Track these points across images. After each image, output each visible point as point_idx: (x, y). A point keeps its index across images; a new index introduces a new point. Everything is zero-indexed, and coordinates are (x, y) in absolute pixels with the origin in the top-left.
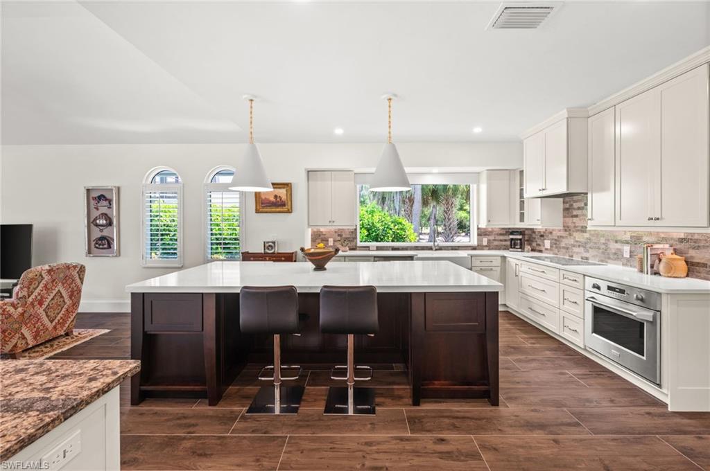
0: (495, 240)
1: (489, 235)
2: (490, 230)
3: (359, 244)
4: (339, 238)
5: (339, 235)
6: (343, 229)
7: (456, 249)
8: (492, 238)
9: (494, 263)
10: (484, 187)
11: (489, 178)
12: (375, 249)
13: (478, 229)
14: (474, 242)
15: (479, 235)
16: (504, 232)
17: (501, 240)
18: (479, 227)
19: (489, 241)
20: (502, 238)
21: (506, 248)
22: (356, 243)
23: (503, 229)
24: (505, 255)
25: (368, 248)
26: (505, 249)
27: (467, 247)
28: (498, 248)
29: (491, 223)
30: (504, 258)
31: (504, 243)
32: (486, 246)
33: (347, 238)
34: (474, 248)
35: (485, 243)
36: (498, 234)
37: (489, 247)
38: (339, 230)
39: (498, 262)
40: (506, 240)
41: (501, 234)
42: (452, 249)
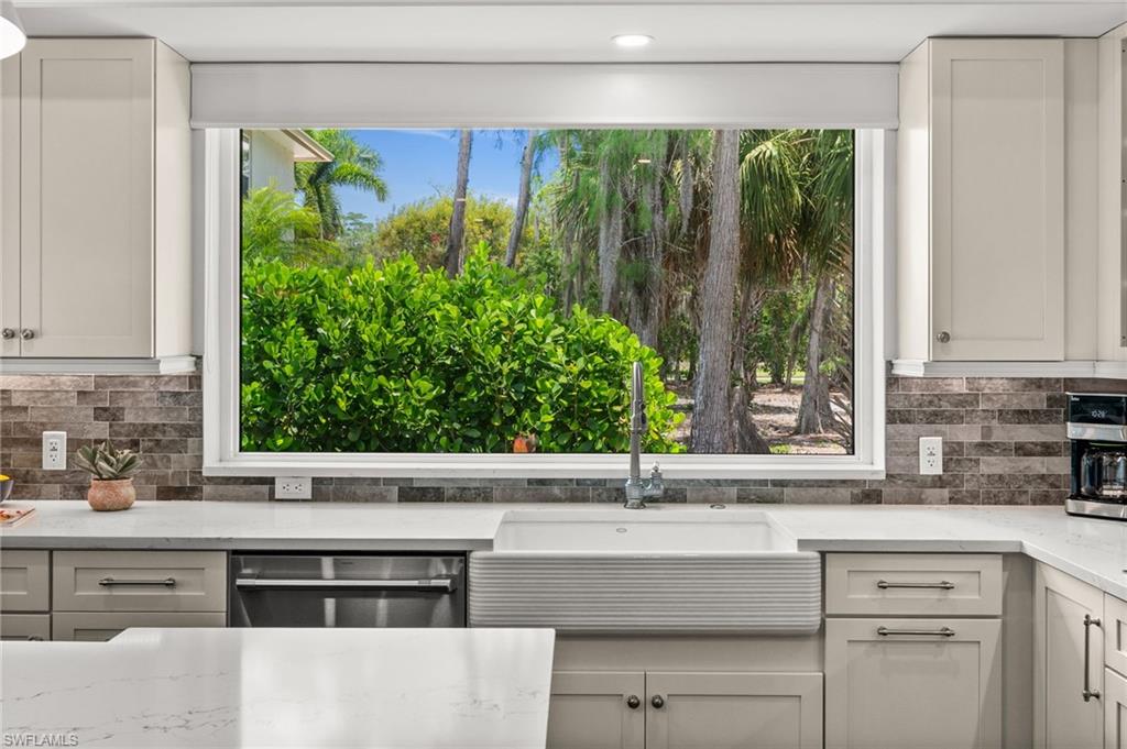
0: (986, 447)
1: (951, 419)
2: (959, 387)
3: (212, 464)
4: (101, 429)
5: (101, 413)
6: (124, 380)
7: (763, 500)
8: (968, 434)
9: (966, 598)
10: (918, 142)
11: (946, 87)
12: (307, 493)
13: (892, 381)
14: (870, 460)
15: (893, 417)
16: (1039, 400)
17: (1022, 450)
18: (899, 371)
19: (952, 453)
20: (1027, 433)
21: (1047, 495)
22: (200, 458)
23: (1037, 383)
24: (1033, 548)
25: (261, 488)
26: (1044, 500)
27: (830, 483)
28: (1004, 493)
29: (957, 350)
30: (1021, 565)
31: (1038, 465)
32: (938, 482)
33: (147, 430)
34: (868, 495)
35: (930, 461)
36: (1002, 415)
37: (954, 488)
38: (101, 381)
39: (985, 588)
40: (1048, 450)
41: (1023, 416)
42: (742, 499)
